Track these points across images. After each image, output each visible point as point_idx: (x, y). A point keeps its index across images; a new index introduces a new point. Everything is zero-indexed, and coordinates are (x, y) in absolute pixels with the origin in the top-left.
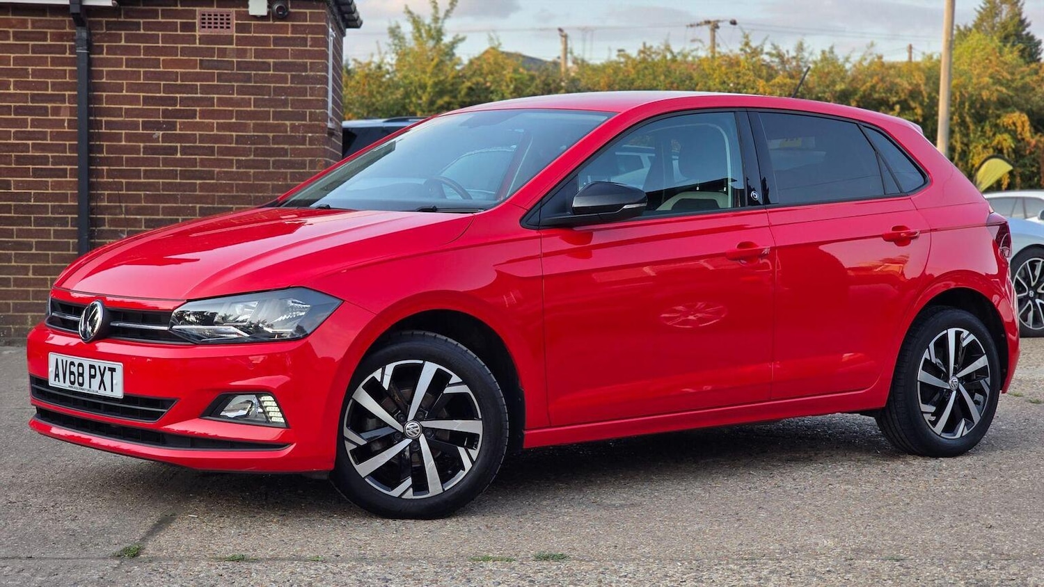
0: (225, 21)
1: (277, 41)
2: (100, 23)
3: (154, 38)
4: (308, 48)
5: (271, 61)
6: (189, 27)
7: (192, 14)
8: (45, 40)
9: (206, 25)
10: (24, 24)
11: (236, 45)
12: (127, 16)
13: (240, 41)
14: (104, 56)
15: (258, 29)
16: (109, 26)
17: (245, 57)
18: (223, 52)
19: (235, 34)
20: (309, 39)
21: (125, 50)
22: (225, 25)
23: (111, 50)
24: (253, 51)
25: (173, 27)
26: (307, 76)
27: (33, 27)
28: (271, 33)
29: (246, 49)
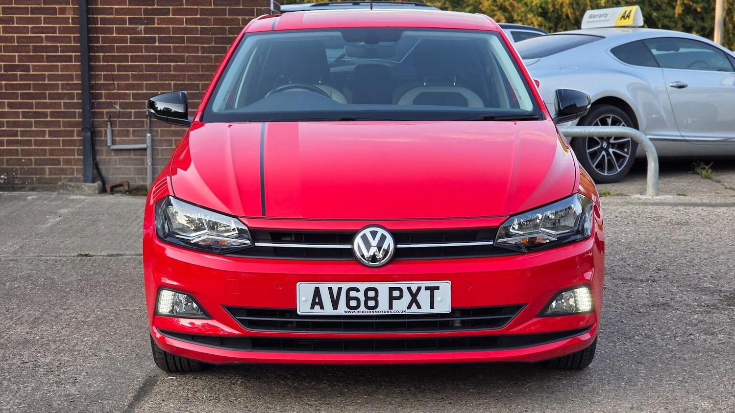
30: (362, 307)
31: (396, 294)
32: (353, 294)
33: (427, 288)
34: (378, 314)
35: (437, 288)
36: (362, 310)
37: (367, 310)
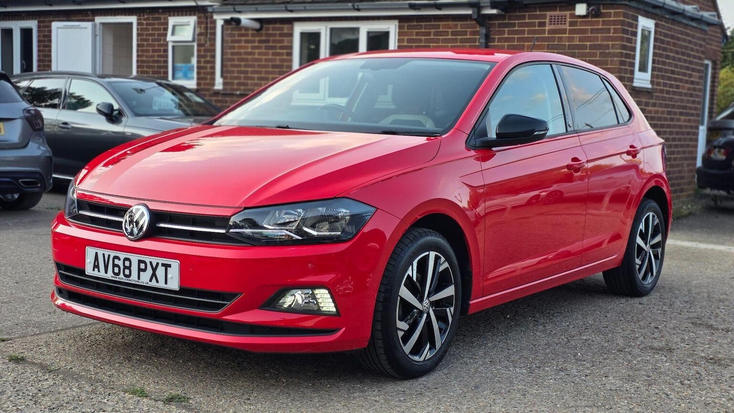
0: (563, 20)
1: (592, 31)
2: (495, 24)
3: (523, 32)
4: (611, 35)
5: (588, 43)
6: (542, 24)
7: (545, 17)
8: (466, 35)
9: (553, 23)
10: (456, 26)
11: (569, 34)
12: (509, 19)
13: (571, 31)
14: (496, 43)
15: (582, 23)
16: (500, 25)
17: (573, 42)
18: (560, 39)
19: (568, 28)
20: (612, 29)
21: (507, 40)
22: (563, 22)
23: (500, 40)
24: (578, 38)
25: (533, 24)
26: (609, 53)
27: (461, 28)
28: (589, 26)
29: (574, 37)
30: (121, 275)
31: (142, 266)
32: (116, 261)
33: (163, 265)
34: (131, 282)
35: (170, 266)
36: (121, 278)
37: (124, 278)
